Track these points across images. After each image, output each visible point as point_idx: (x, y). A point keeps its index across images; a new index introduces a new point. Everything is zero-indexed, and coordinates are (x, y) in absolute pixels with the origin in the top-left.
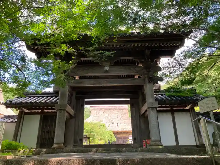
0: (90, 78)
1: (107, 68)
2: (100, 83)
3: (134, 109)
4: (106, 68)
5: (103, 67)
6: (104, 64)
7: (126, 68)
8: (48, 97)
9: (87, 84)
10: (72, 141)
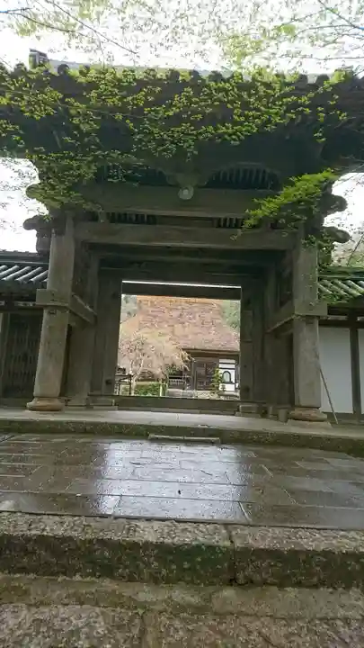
0: (139, 219)
3: (250, 313)
4: (186, 192)
5: (177, 187)
6: (180, 178)
8: (22, 266)
9: (130, 236)
10: (87, 385)
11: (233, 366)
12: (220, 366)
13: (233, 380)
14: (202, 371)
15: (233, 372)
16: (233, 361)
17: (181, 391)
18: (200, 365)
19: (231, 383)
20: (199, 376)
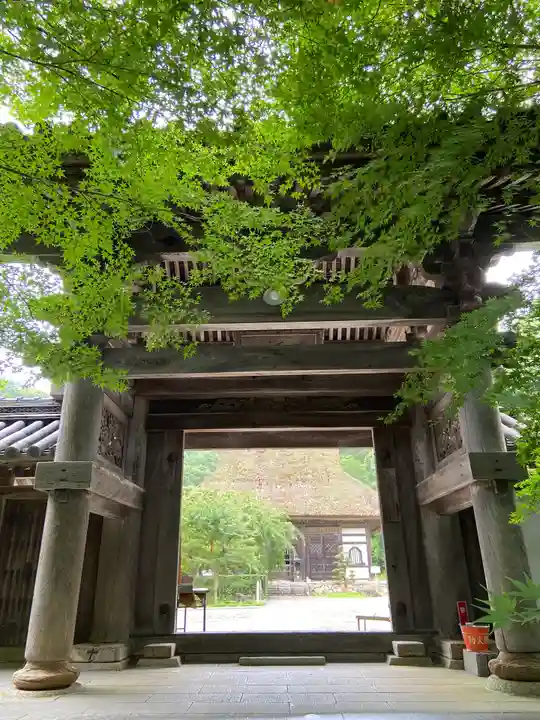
3: (392, 472)
11: (363, 539)
12: (345, 539)
13: (365, 560)
14: (318, 549)
15: (363, 548)
16: (362, 531)
17: (288, 583)
18: (315, 540)
19: (362, 565)
20: (315, 558)
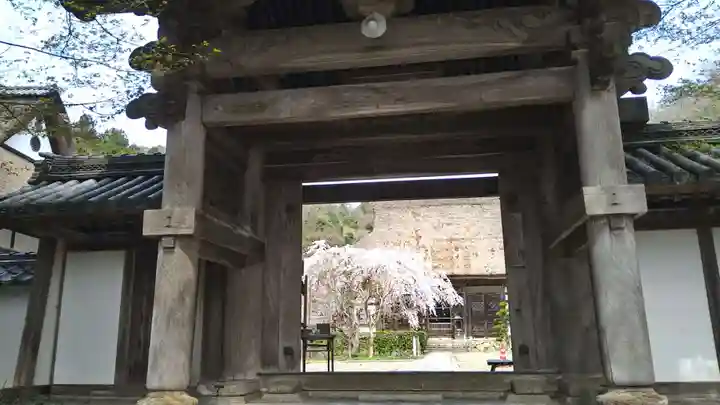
1: (375, 28)
2: (346, 104)
7: (476, 21)
